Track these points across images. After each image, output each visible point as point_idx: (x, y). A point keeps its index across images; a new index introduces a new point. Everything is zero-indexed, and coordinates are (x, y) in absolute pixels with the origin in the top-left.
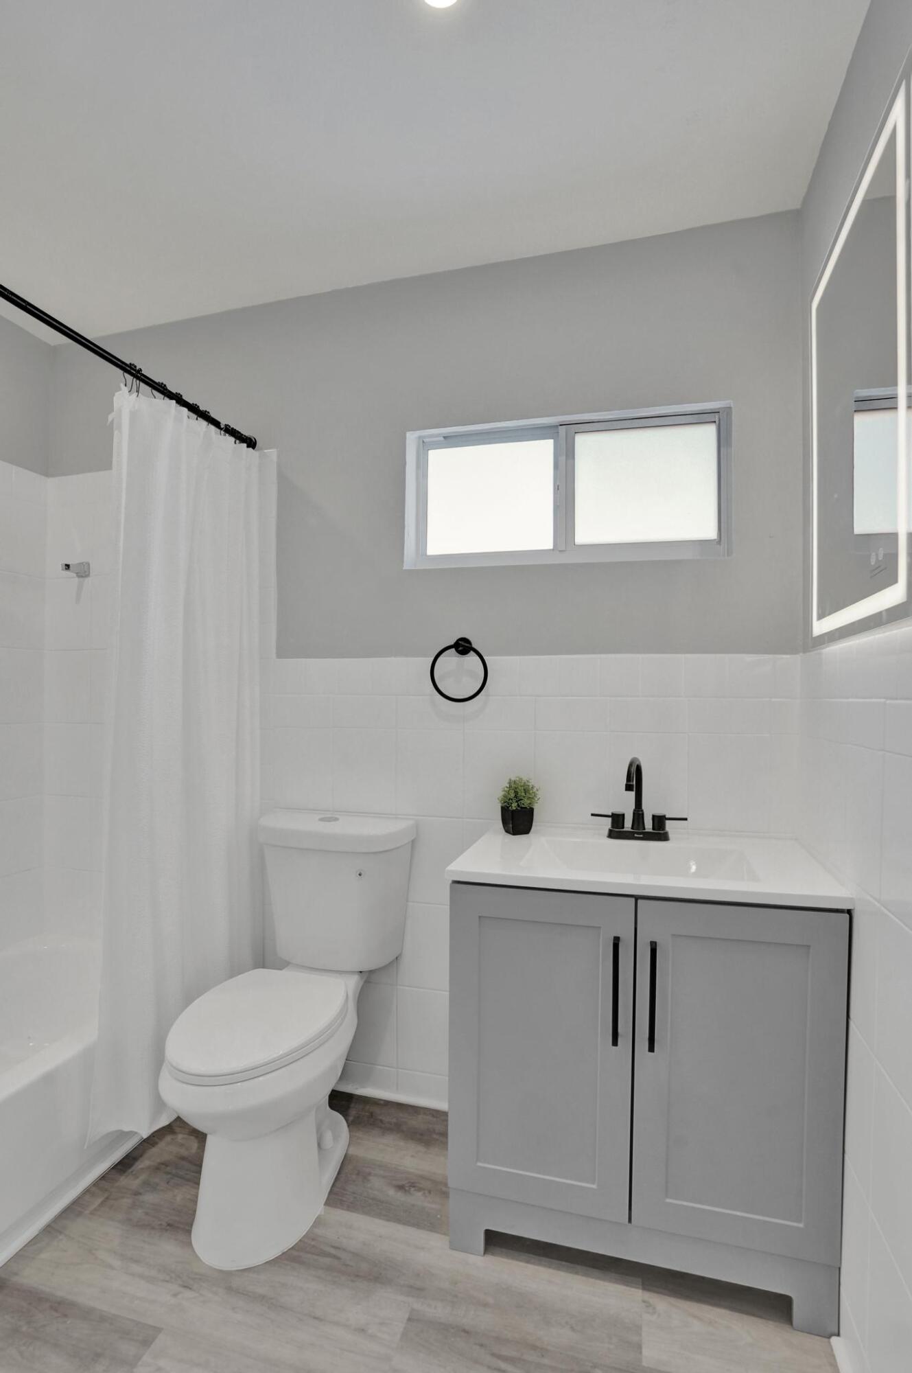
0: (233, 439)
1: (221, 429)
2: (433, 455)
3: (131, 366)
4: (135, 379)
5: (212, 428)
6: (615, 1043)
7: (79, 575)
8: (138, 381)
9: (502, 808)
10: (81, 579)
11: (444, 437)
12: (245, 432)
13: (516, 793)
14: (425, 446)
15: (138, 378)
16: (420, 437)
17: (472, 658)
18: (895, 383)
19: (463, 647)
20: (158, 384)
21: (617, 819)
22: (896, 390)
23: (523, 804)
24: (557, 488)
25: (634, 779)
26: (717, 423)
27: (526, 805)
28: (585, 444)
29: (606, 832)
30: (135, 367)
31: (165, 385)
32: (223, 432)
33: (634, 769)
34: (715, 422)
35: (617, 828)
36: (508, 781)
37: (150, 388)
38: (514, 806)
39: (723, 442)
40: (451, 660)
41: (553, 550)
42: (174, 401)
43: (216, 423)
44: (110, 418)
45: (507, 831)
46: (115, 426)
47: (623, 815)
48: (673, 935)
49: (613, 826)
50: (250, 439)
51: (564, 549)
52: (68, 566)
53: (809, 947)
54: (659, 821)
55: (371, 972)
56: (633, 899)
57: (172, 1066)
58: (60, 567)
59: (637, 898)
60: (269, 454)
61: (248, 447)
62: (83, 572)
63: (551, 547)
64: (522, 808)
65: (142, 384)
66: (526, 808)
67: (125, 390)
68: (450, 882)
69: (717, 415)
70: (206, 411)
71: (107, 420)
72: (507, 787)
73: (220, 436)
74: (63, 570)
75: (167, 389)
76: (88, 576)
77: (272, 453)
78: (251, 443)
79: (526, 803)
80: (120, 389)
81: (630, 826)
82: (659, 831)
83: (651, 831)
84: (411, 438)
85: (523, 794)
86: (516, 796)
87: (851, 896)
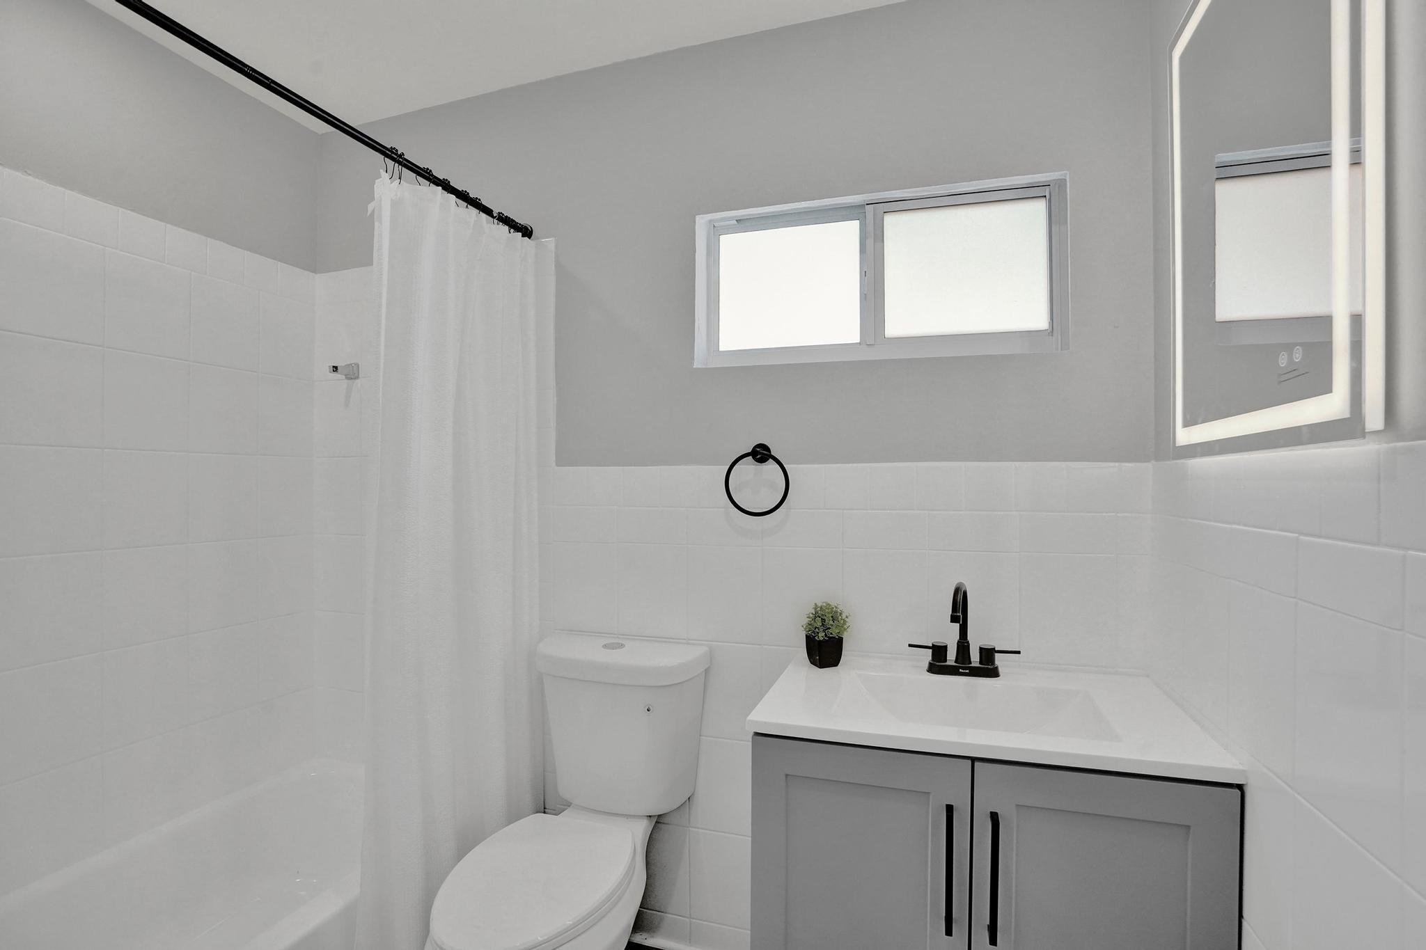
0: (506, 228)
1: (494, 217)
2: (725, 240)
3: (391, 150)
4: (397, 165)
5: (483, 216)
6: (949, 932)
7: (349, 377)
8: (400, 167)
9: (806, 635)
10: (351, 381)
11: (737, 220)
12: (520, 220)
13: (823, 620)
14: (716, 231)
15: (400, 163)
16: (710, 221)
17: (771, 466)
18: (1327, 135)
19: (761, 454)
20: (423, 169)
21: (939, 652)
22: (1329, 145)
23: (831, 634)
24: (863, 274)
25: (960, 609)
26: (1048, 197)
27: (834, 635)
28: (894, 224)
29: (927, 665)
30: (397, 151)
31: (431, 171)
32: (496, 221)
33: (960, 597)
34: (1045, 196)
35: (939, 663)
36: (813, 606)
37: (415, 175)
38: (821, 636)
39: (1054, 220)
40: (748, 468)
41: (860, 343)
42: (440, 188)
43: (488, 211)
44: (370, 207)
45: (813, 662)
46: (375, 217)
47: (946, 647)
48: (1017, 805)
49: (933, 660)
50: (526, 228)
51: (873, 343)
52: (335, 369)
53: (1188, 827)
54: (988, 654)
55: (659, 816)
56: (970, 762)
57: (437, 944)
58: (326, 369)
59: (974, 760)
60: (546, 243)
61: (523, 236)
62: (352, 373)
63: (858, 341)
64: (829, 637)
65: (405, 170)
66: (834, 637)
67: (386, 176)
68: (752, 734)
69: (1047, 189)
70: (477, 198)
71: (367, 211)
72: (812, 614)
73: (493, 226)
74: (330, 372)
75: (432, 175)
76: (357, 378)
77: (550, 243)
78: (527, 232)
79: (834, 632)
80: (380, 177)
81: (954, 658)
82: (987, 666)
83: (978, 665)
84: (701, 221)
85: (831, 622)
86: (823, 625)
87: (1241, 767)
